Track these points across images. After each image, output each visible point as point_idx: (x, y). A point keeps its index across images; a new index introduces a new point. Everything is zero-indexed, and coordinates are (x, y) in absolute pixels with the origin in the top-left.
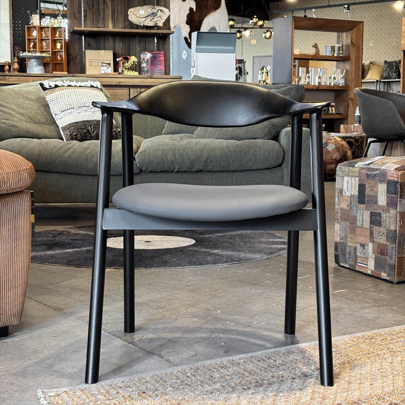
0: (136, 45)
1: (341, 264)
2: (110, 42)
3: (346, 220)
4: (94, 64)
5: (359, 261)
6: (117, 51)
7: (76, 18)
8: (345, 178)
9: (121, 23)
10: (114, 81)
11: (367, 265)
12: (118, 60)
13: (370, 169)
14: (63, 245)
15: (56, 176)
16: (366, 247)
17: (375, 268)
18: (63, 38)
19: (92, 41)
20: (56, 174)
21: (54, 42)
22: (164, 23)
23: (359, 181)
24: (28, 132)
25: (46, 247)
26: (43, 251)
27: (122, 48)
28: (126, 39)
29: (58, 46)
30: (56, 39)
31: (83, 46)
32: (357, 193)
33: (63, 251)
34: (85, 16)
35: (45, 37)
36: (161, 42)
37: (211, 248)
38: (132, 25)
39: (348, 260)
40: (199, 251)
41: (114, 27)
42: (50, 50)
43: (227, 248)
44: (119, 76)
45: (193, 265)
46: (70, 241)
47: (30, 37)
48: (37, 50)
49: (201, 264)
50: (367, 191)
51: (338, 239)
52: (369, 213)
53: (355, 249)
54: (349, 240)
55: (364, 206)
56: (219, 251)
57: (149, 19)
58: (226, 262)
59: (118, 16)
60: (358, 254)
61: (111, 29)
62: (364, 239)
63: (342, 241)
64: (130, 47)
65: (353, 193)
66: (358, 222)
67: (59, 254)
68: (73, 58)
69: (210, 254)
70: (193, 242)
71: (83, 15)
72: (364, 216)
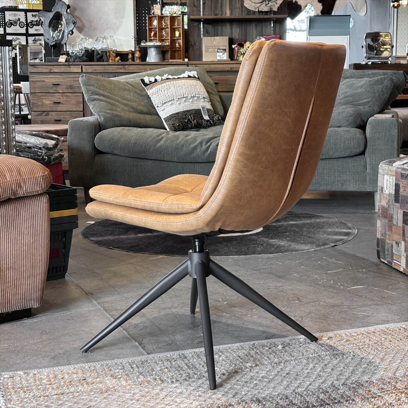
0: (253, 29)
1: (382, 260)
2: (227, 28)
3: (385, 217)
4: (210, 50)
5: (394, 258)
6: (233, 37)
7: (195, 6)
8: (385, 176)
9: (238, 9)
10: (227, 67)
11: (400, 263)
12: (233, 46)
13: (403, 169)
15: (150, 163)
16: (400, 245)
17: (406, 266)
18: (181, 27)
19: (210, 27)
20: (150, 161)
21: (173, 30)
22: (278, 7)
23: (396, 180)
24: (130, 121)
27: (238, 34)
28: (243, 24)
29: (177, 34)
30: (175, 27)
31: (202, 33)
32: (393, 192)
33: (135, 236)
34: (204, 4)
35: (165, 26)
36: (278, 25)
37: (271, 237)
38: (249, 11)
39: (386, 256)
40: (256, 240)
41: (231, 13)
42: (169, 38)
43: (286, 238)
44: (231, 62)
47: (151, 26)
48: (158, 38)
50: (401, 190)
51: (379, 236)
52: (402, 213)
53: (392, 246)
54: (387, 237)
55: (398, 205)
57: (264, 5)
59: (235, 2)
60: (394, 251)
61: (229, 15)
62: (398, 237)
63: (382, 237)
64: (246, 32)
65: (391, 192)
66: (394, 220)
68: (192, 44)
70: (260, 230)
71: (202, 3)
72: (399, 215)
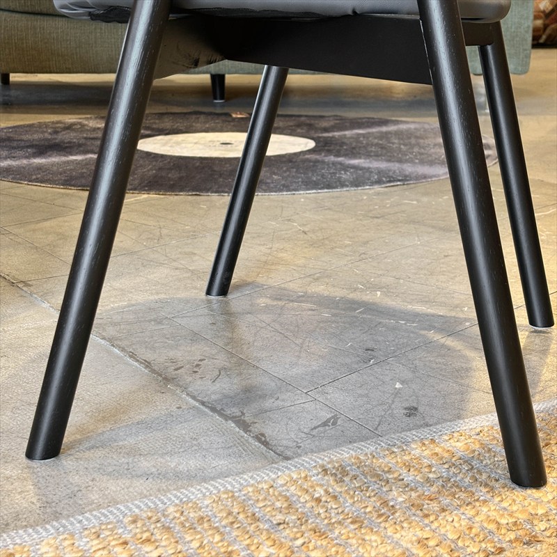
14: (67, 147)
25: (34, 150)
26: (27, 157)
33: (64, 159)
37: (345, 155)
40: (323, 162)
43: (377, 156)
45: (312, 189)
46: (82, 141)
49: (329, 187)
56: (362, 161)
58: (379, 182)
67: (53, 164)
69: (346, 168)
70: (311, 144)
